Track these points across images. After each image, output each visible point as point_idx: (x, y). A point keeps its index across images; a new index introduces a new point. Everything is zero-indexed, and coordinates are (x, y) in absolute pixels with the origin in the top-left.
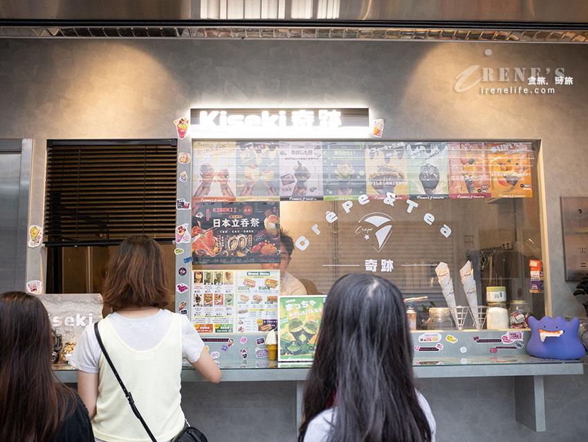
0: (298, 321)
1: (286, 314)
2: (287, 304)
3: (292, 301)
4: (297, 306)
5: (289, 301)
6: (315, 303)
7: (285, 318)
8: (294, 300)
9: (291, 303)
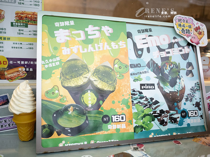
0: (79, 63)
1: (55, 49)
2: (58, 29)
3: (67, 23)
4: (79, 35)
5: (62, 24)
6: (111, 30)
7: (53, 57)
8: (72, 23)
9: (65, 28)
